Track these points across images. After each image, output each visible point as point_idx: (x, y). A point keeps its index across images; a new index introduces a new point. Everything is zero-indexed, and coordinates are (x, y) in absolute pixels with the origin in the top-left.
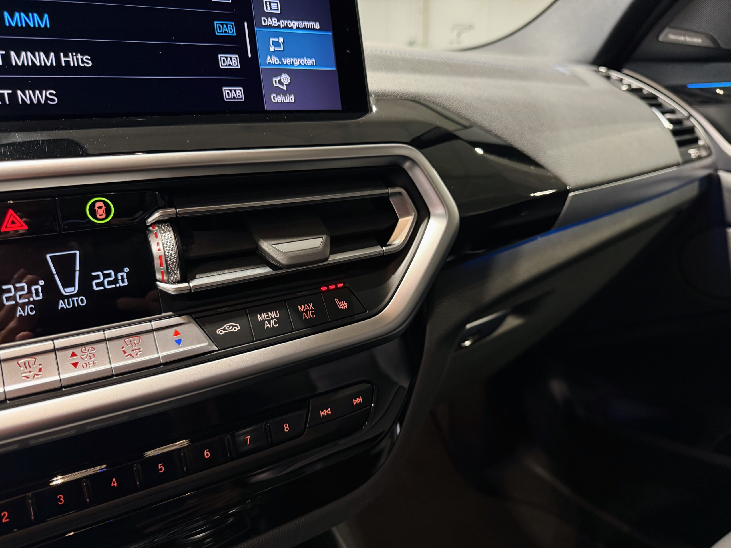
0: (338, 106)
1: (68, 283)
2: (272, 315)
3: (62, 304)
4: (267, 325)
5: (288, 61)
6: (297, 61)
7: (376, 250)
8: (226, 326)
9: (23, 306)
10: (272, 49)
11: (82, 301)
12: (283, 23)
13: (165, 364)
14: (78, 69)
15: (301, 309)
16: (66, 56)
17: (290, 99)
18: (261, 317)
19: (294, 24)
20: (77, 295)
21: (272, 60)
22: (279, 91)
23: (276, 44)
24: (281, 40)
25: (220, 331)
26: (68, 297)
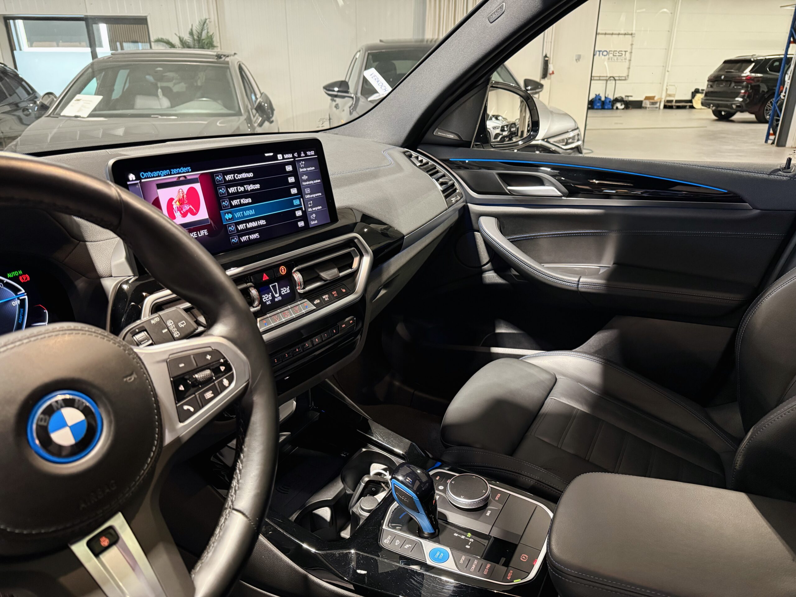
0: (329, 221)
1: (276, 293)
2: (327, 296)
3: (276, 300)
4: (326, 299)
5: (314, 209)
6: (316, 208)
7: (349, 271)
8: (316, 301)
9: (268, 301)
10: (309, 206)
11: (280, 298)
12: (312, 196)
13: (306, 313)
14: (263, 225)
15: (333, 293)
16: (259, 222)
17: (316, 222)
18: (324, 297)
19: (314, 195)
20: (279, 296)
21: (310, 210)
22: (313, 220)
23: (310, 204)
24: (311, 202)
25: (315, 303)
26: (277, 297)
